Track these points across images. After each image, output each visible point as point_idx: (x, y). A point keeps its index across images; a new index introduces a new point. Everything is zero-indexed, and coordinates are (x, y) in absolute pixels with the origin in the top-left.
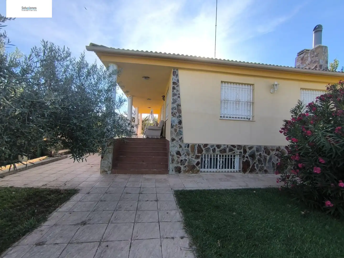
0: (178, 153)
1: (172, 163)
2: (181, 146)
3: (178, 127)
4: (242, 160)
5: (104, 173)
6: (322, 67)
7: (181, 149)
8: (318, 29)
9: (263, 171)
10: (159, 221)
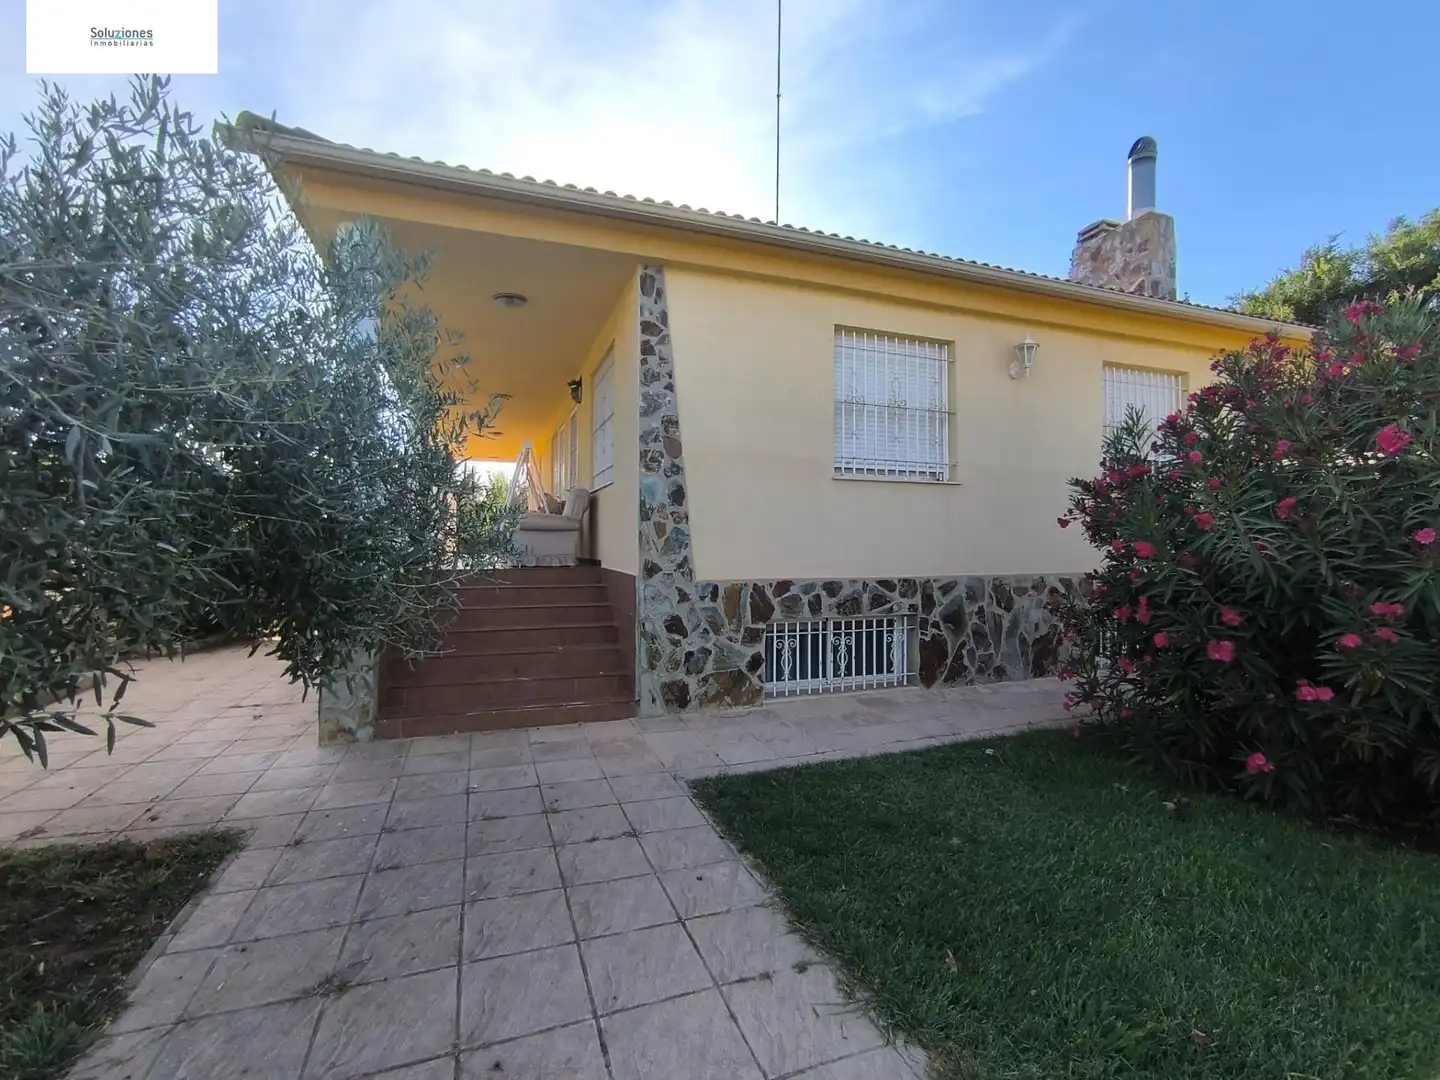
0: (675, 625)
1: (652, 667)
2: (685, 594)
3: (670, 516)
4: (920, 636)
5: (338, 742)
6: (1160, 288)
7: (686, 605)
8: (1142, 153)
9: (991, 671)
10: (680, 919)
